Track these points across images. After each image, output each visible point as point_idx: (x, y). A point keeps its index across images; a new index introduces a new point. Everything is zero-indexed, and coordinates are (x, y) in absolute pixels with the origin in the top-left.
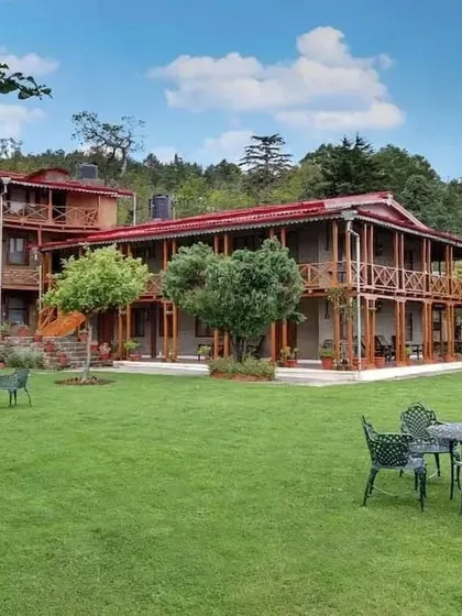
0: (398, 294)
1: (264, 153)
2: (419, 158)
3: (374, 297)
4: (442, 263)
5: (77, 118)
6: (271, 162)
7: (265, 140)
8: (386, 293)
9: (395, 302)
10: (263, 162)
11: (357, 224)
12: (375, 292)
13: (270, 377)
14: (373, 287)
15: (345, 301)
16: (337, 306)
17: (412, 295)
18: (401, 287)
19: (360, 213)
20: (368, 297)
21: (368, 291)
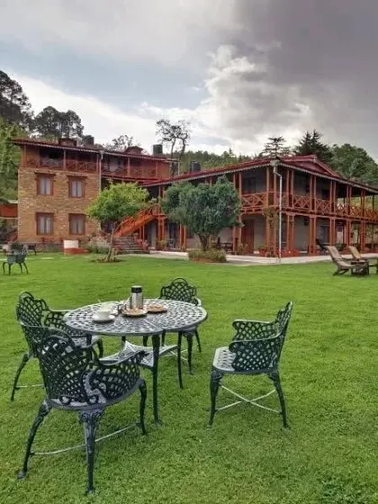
0: (311, 213)
1: (275, 147)
2: (360, 150)
3: (293, 214)
5: (158, 123)
6: (278, 151)
7: (275, 140)
8: (302, 212)
9: (308, 217)
10: (274, 151)
11: (281, 169)
12: (294, 211)
13: (223, 260)
14: (293, 208)
15: (272, 216)
16: (268, 218)
17: (320, 214)
18: (313, 208)
19: (281, 162)
20: (288, 214)
21: (288, 210)
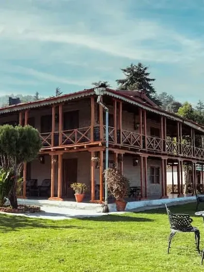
0: (141, 151)
3: (123, 152)
4: (175, 139)
8: (132, 150)
9: (139, 156)
12: (123, 148)
14: (122, 144)
17: (151, 153)
18: (144, 147)
19: (108, 90)
20: (117, 151)
21: (116, 147)
